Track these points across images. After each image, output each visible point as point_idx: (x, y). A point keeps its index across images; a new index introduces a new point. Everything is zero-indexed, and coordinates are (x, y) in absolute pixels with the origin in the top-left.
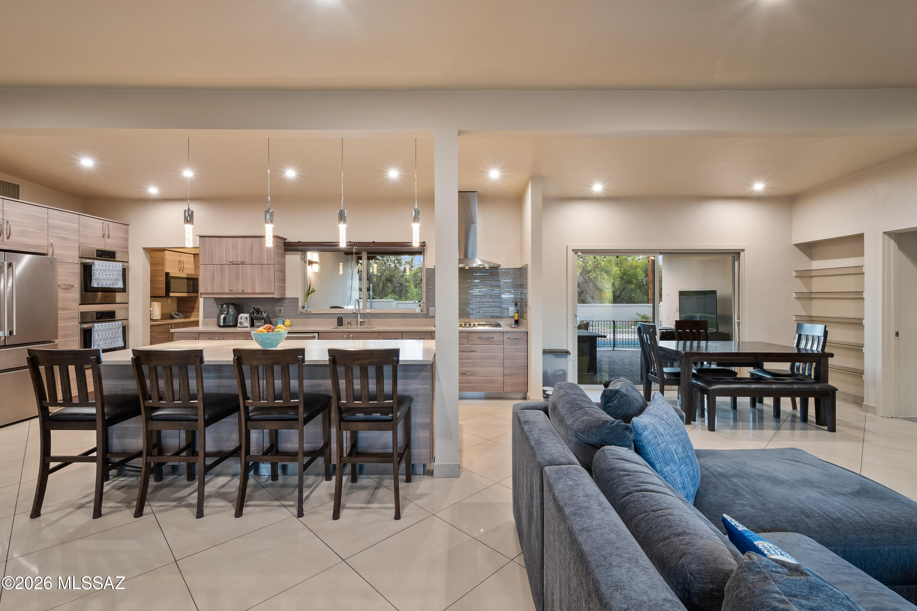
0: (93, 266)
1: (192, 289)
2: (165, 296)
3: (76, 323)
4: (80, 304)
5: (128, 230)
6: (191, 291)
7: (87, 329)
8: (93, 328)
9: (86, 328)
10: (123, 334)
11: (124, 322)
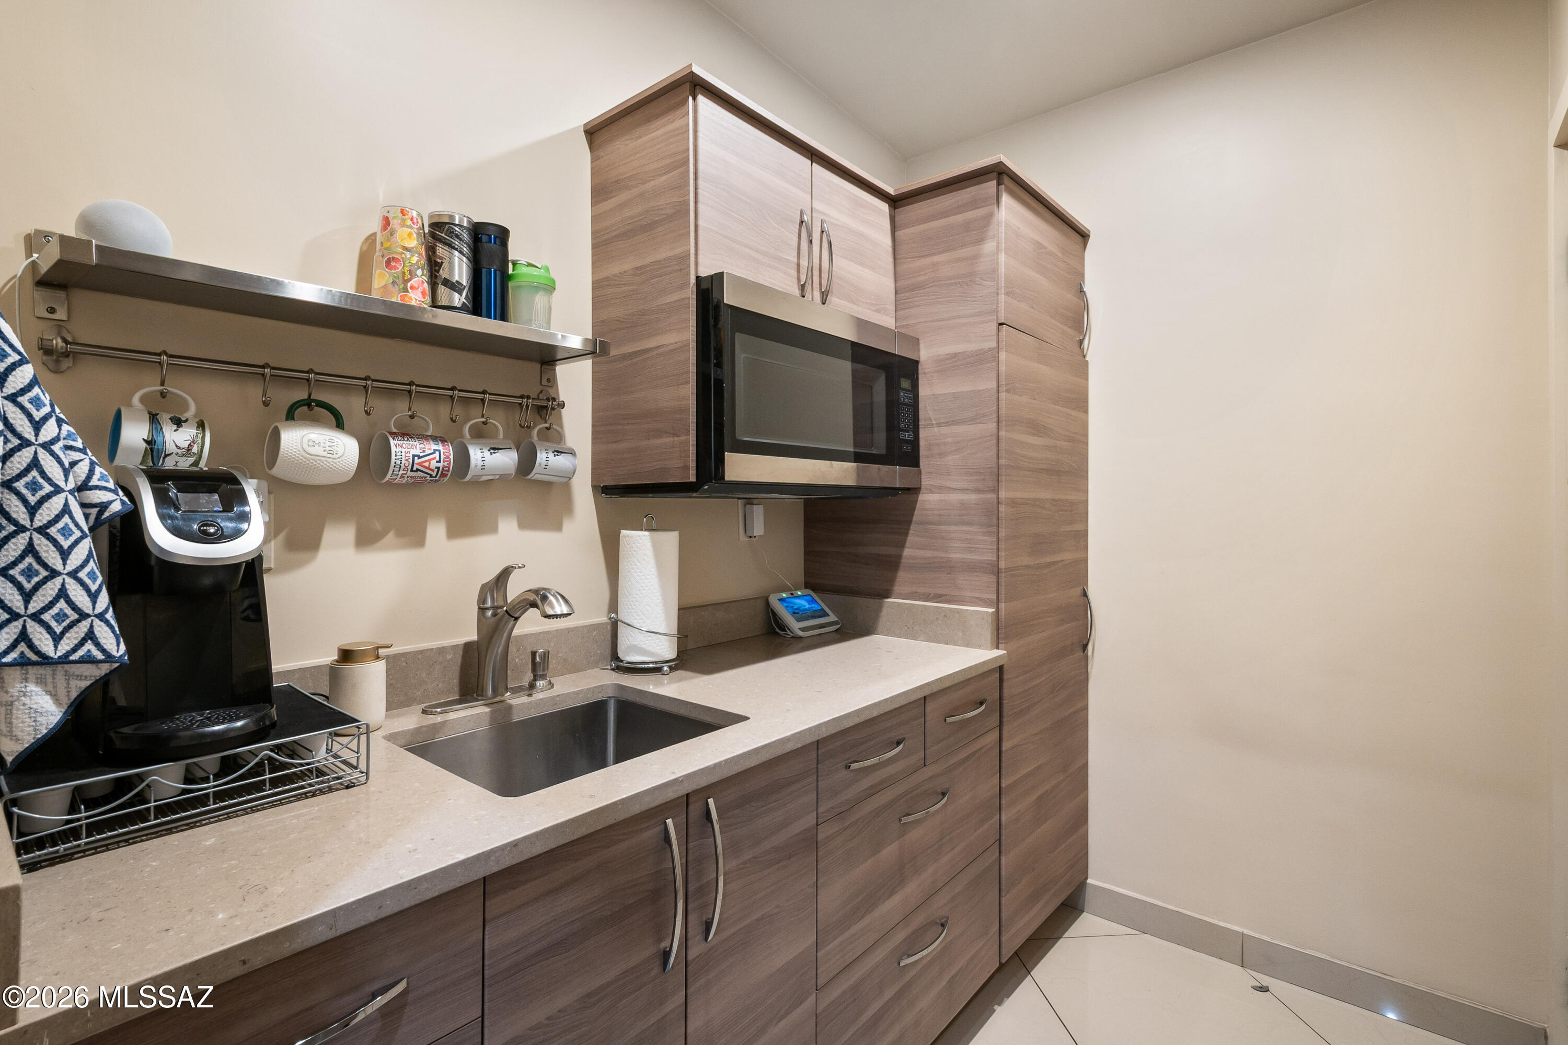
1: (881, 437)
2: (693, 479)
6: (879, 445)
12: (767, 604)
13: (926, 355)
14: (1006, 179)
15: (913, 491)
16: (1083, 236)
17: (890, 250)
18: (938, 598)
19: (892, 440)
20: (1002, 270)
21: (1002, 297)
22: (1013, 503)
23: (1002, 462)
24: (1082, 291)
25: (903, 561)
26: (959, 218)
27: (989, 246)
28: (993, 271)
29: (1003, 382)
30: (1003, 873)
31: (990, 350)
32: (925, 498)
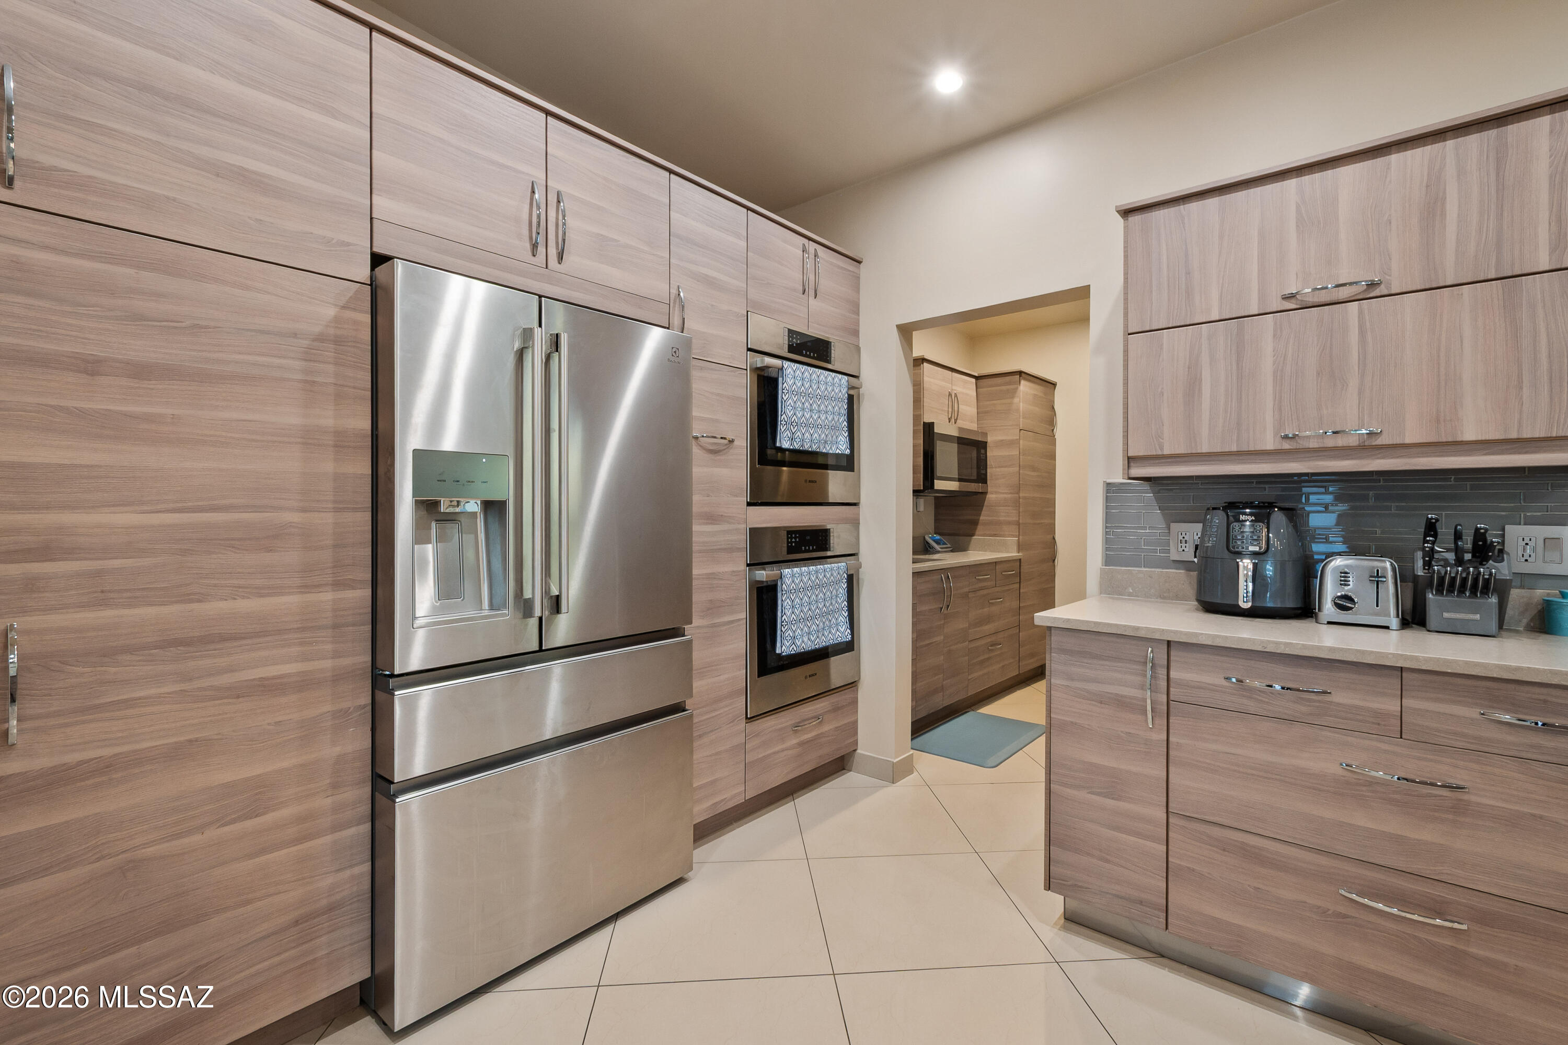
0: (780, 379)
2: (923, 488)
3: (738, 564)
4: (749, 504)
5: (858, 278)
7: (765, 584)
8: (779, 584)
9: (762, 582)
10: (848, 602)
11: (851, 561)
12: (924, 538)
13: (990, 439)
14: (1023, 374)
15: (986, 493)
16: (1054, 385)
17: (976, 397)
18: (995, 535)
19: (979, 474)
20: (1021, 409)
21: (1021, 419)
22: (1025, 498)
23: (1021, 482)
24: (1053, 408)
25: (980, 521)
26: (1004, 388)
27: (1016, 400)
28: (1018, 410)
29: (1021, 452)
30: (1020, 639)
31: (1017, 439)
32: (989, 496)
